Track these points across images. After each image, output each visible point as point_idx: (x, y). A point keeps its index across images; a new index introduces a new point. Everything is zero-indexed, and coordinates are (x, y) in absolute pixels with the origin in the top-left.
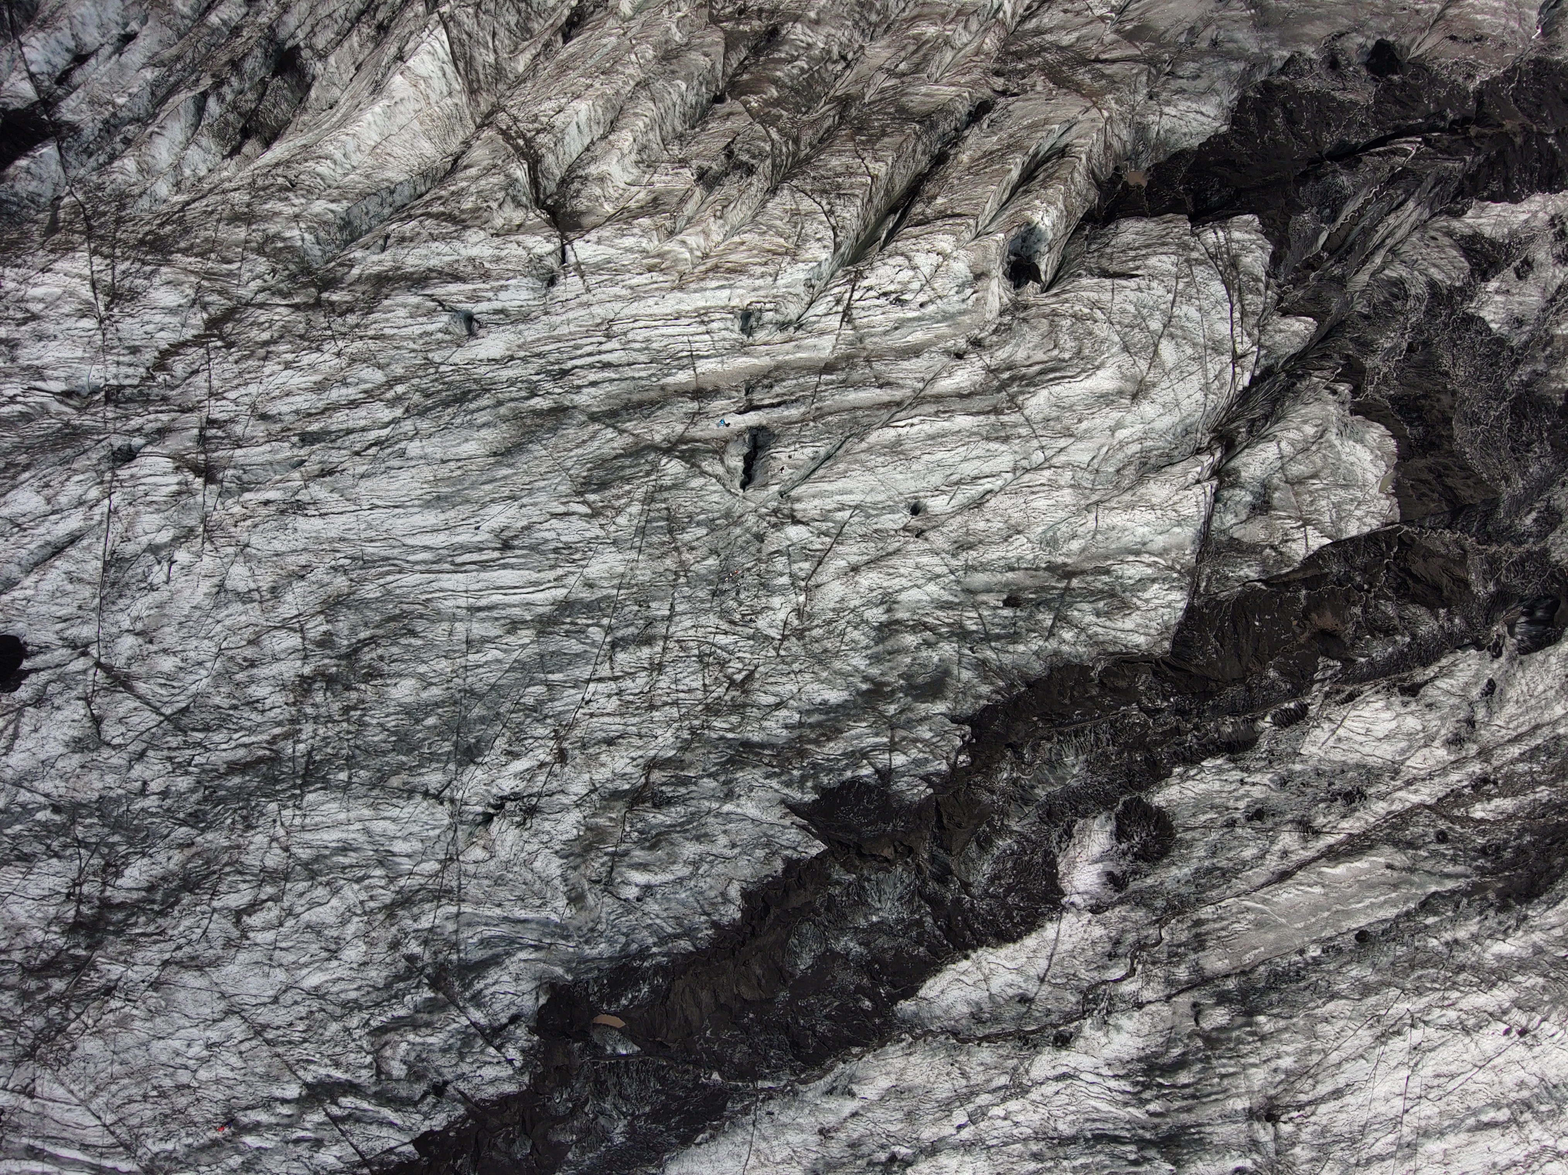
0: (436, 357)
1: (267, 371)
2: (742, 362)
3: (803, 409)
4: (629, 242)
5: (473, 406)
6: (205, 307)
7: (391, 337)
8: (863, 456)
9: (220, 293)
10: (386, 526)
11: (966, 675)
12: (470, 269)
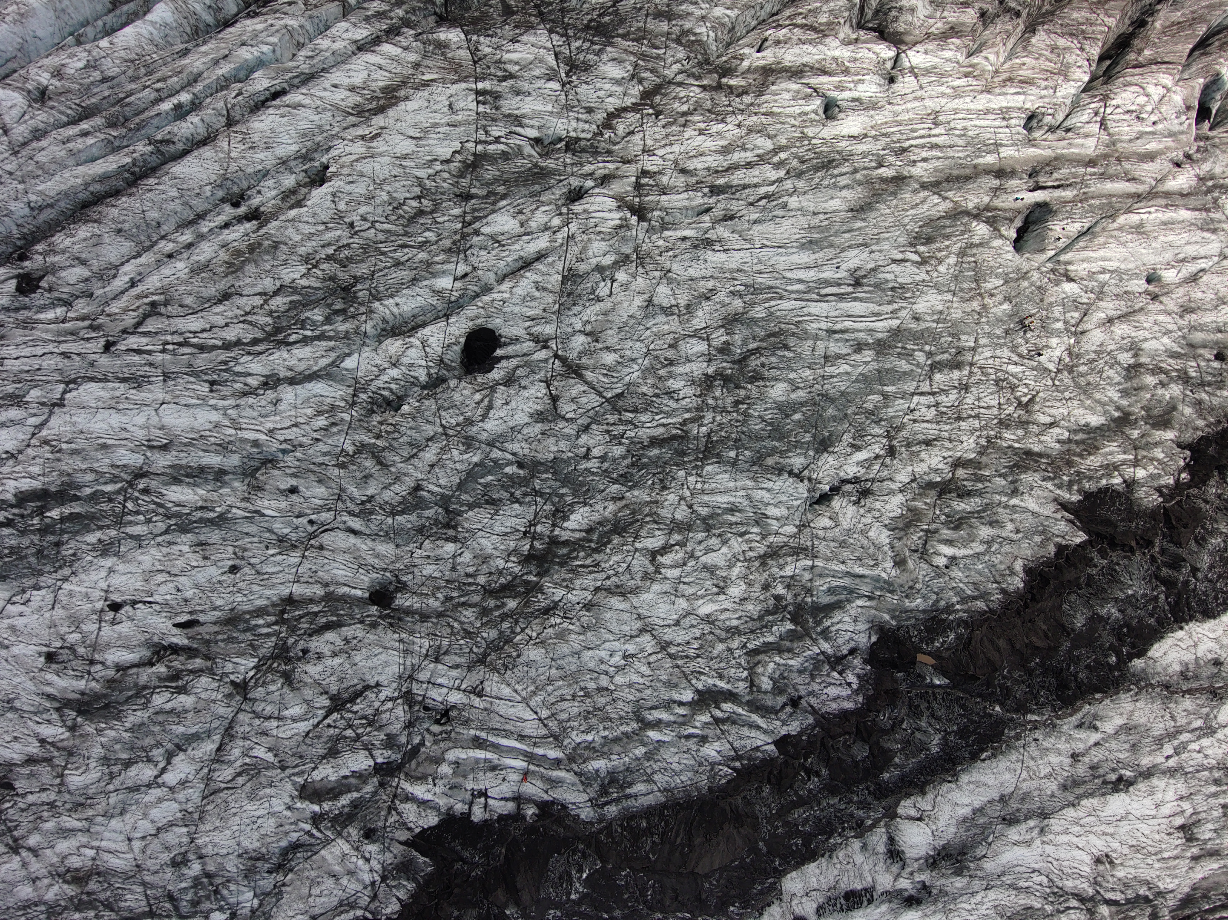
0: (810, 132)
1: (687, 135)
2: (1032, 151)
3: (1075, 192)
4: (948, 54)
5: (836, 172)
6: (641, 81)
7: (779, 114)
8: (1116, 233)
9: (652, 71)
10: (772, 262)
11: (1188, 411)
12: (834, 66)
